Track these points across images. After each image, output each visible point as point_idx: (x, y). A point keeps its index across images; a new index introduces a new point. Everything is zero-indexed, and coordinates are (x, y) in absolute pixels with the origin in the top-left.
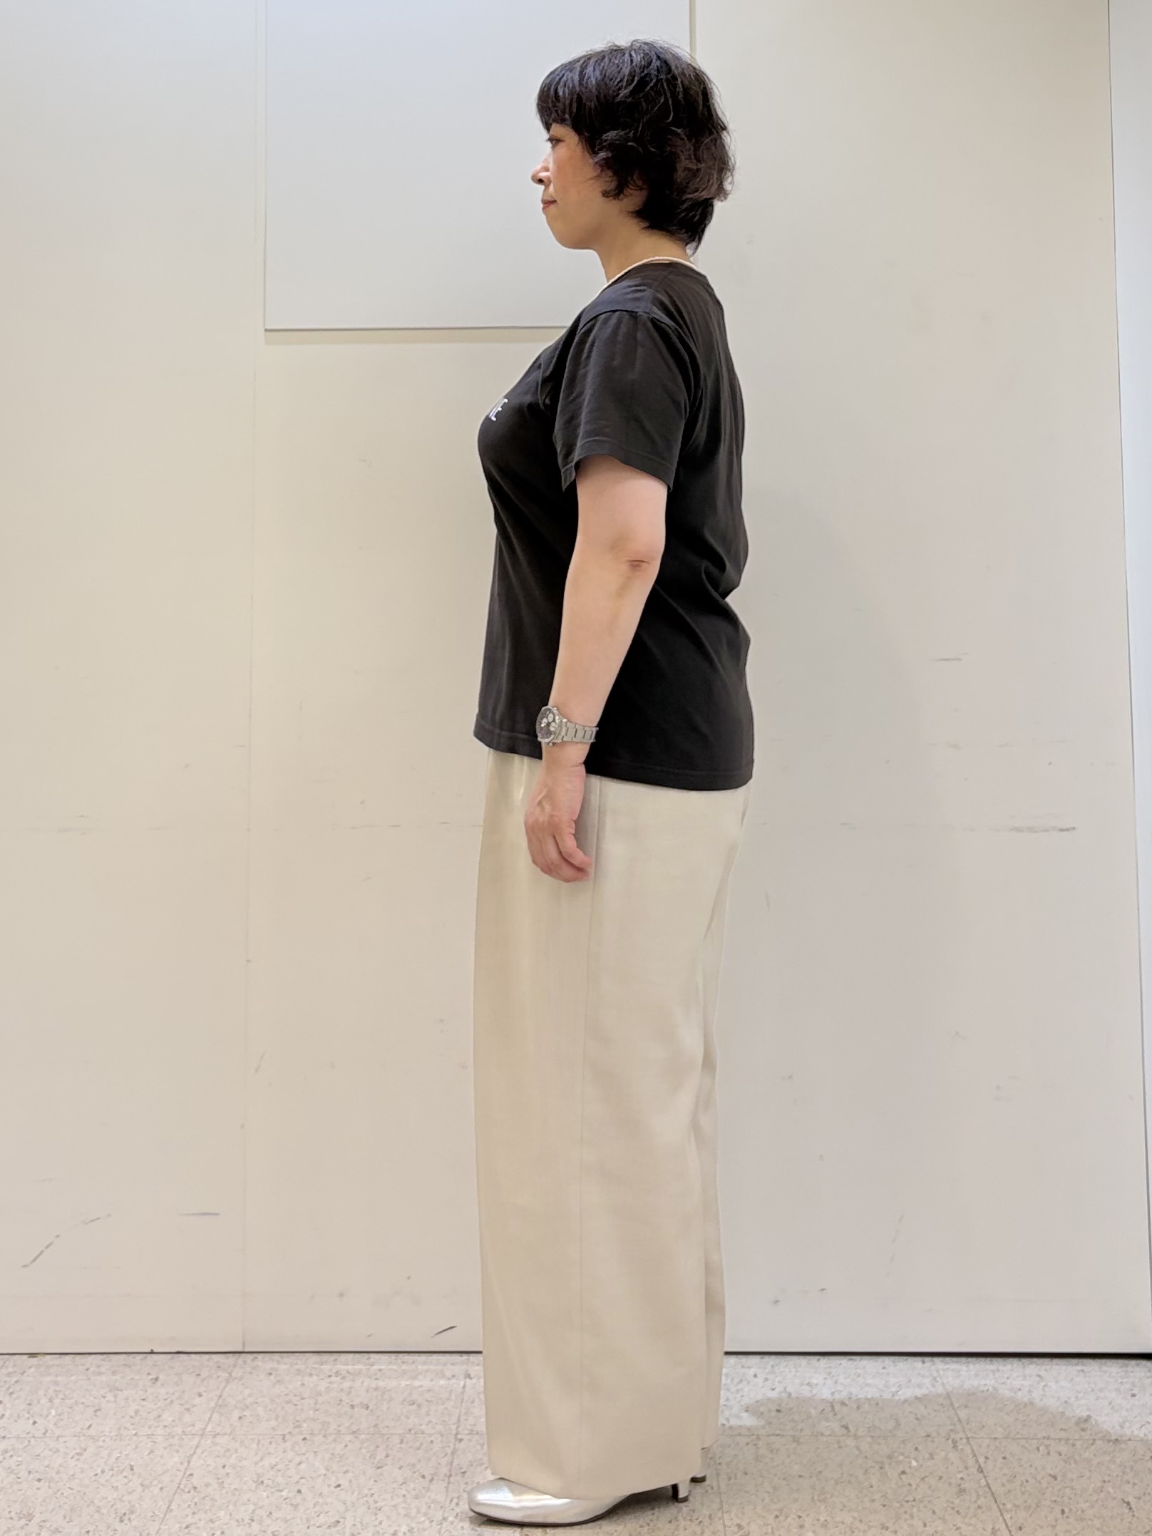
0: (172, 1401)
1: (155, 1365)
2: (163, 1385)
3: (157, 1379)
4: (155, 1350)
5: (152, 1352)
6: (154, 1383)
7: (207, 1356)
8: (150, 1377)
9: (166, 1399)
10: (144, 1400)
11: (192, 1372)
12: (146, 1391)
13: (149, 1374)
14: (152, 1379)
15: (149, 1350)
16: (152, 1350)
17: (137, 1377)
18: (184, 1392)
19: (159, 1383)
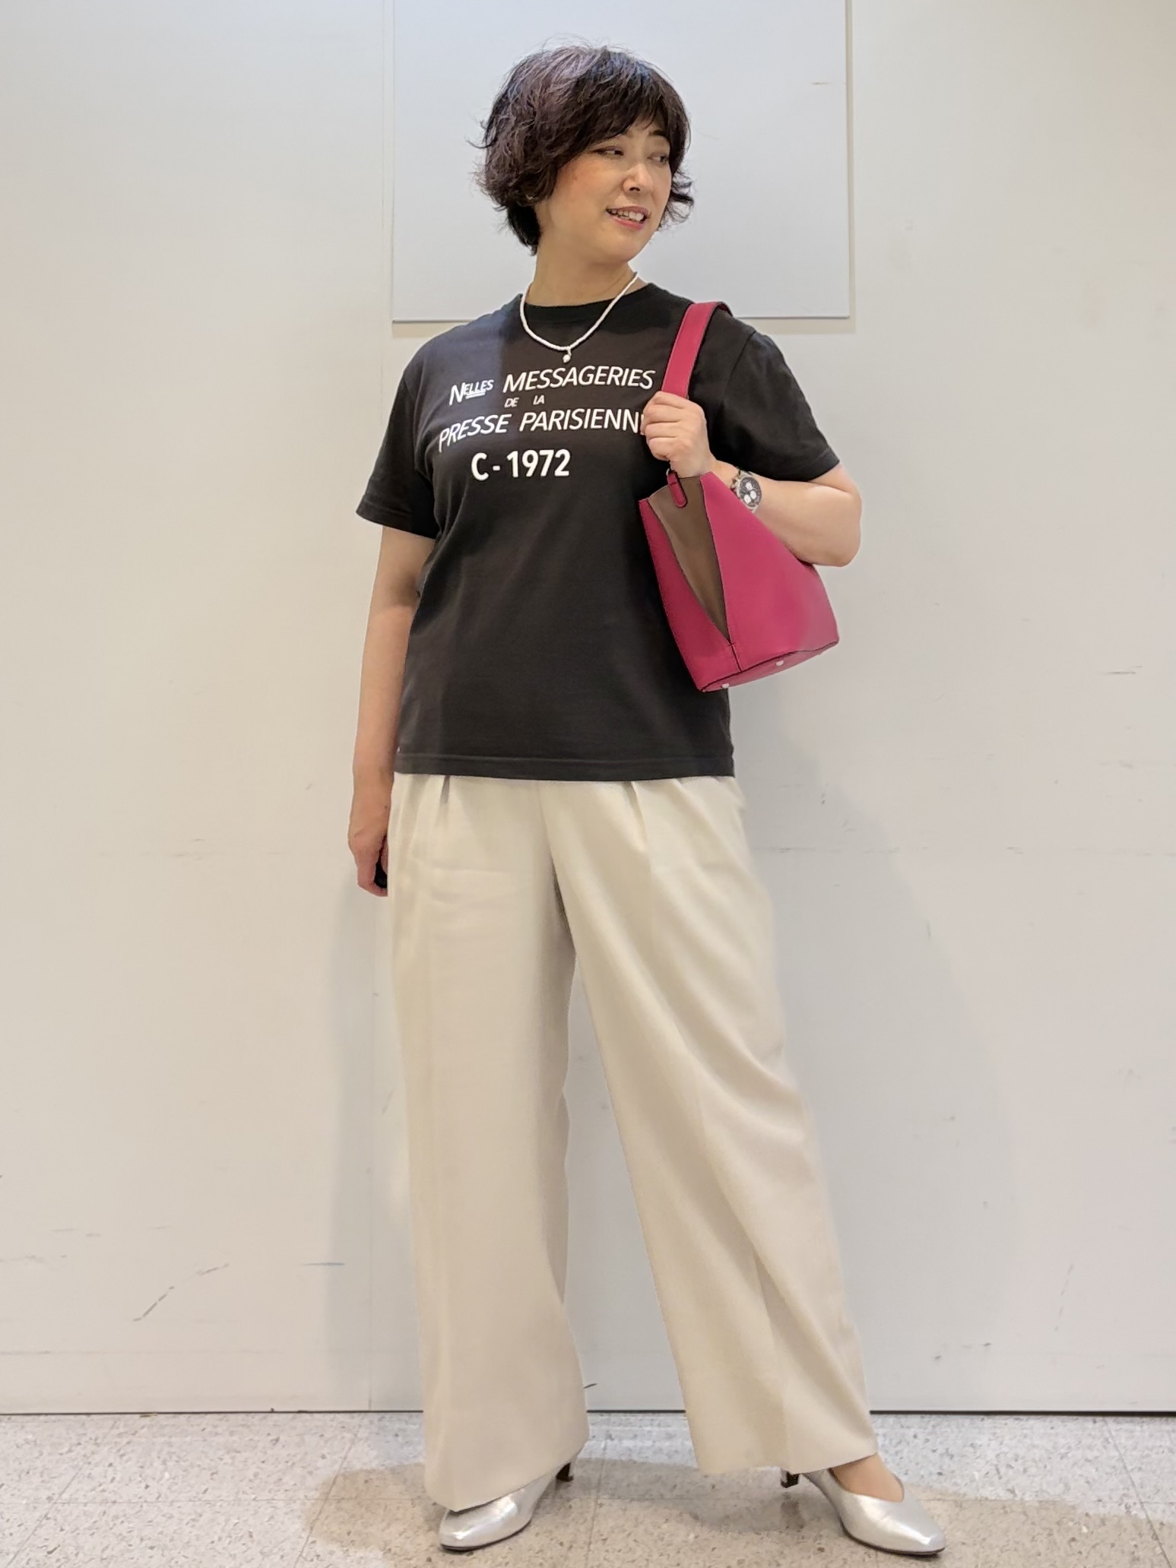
0: (294, 1464)
1: (274, 1425)
2: (283, 1446)
3: (277, 1440)
4: (276, 1409)
5: (272, 1412)
6: (274, 1445)
7: (332, 1416)
8: (270, 1438)
9: (287, 1462)
10: (263, 1462)
11: (316, 1433)
12: (265, 1453)
13: (269, 1434)
14: (272, 1440)
15: (269, 1409)
16: (272, 1409)
17: (256, 1438)
18: (306, 1453)
19: (279, 1445)
